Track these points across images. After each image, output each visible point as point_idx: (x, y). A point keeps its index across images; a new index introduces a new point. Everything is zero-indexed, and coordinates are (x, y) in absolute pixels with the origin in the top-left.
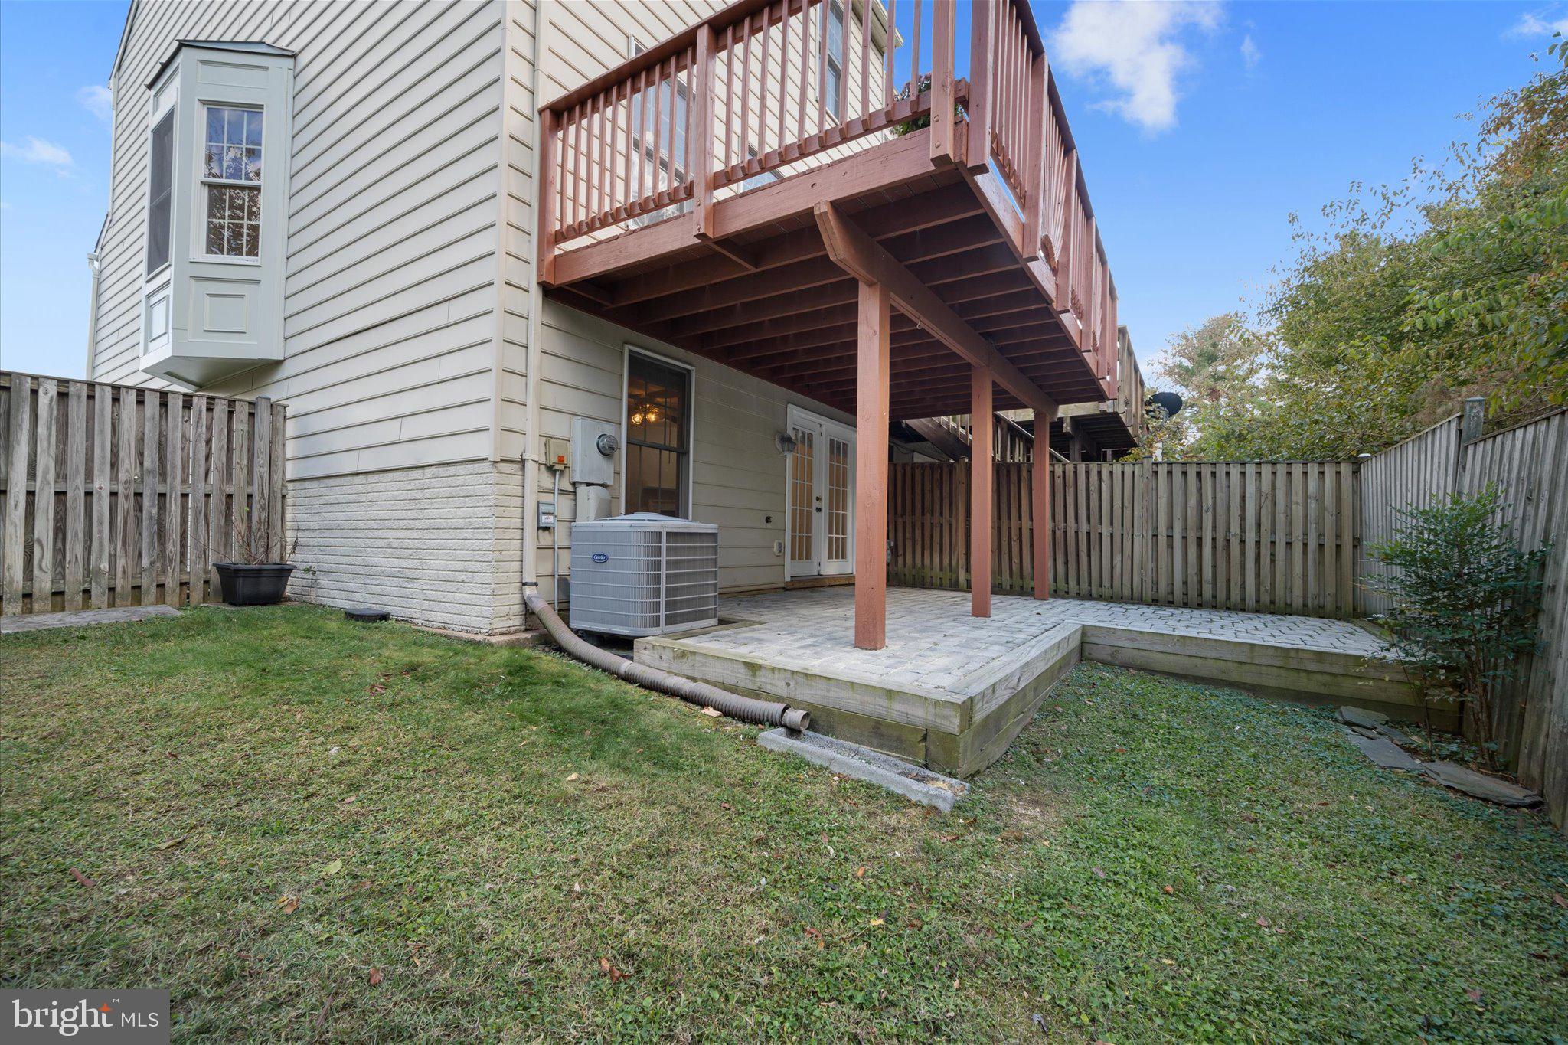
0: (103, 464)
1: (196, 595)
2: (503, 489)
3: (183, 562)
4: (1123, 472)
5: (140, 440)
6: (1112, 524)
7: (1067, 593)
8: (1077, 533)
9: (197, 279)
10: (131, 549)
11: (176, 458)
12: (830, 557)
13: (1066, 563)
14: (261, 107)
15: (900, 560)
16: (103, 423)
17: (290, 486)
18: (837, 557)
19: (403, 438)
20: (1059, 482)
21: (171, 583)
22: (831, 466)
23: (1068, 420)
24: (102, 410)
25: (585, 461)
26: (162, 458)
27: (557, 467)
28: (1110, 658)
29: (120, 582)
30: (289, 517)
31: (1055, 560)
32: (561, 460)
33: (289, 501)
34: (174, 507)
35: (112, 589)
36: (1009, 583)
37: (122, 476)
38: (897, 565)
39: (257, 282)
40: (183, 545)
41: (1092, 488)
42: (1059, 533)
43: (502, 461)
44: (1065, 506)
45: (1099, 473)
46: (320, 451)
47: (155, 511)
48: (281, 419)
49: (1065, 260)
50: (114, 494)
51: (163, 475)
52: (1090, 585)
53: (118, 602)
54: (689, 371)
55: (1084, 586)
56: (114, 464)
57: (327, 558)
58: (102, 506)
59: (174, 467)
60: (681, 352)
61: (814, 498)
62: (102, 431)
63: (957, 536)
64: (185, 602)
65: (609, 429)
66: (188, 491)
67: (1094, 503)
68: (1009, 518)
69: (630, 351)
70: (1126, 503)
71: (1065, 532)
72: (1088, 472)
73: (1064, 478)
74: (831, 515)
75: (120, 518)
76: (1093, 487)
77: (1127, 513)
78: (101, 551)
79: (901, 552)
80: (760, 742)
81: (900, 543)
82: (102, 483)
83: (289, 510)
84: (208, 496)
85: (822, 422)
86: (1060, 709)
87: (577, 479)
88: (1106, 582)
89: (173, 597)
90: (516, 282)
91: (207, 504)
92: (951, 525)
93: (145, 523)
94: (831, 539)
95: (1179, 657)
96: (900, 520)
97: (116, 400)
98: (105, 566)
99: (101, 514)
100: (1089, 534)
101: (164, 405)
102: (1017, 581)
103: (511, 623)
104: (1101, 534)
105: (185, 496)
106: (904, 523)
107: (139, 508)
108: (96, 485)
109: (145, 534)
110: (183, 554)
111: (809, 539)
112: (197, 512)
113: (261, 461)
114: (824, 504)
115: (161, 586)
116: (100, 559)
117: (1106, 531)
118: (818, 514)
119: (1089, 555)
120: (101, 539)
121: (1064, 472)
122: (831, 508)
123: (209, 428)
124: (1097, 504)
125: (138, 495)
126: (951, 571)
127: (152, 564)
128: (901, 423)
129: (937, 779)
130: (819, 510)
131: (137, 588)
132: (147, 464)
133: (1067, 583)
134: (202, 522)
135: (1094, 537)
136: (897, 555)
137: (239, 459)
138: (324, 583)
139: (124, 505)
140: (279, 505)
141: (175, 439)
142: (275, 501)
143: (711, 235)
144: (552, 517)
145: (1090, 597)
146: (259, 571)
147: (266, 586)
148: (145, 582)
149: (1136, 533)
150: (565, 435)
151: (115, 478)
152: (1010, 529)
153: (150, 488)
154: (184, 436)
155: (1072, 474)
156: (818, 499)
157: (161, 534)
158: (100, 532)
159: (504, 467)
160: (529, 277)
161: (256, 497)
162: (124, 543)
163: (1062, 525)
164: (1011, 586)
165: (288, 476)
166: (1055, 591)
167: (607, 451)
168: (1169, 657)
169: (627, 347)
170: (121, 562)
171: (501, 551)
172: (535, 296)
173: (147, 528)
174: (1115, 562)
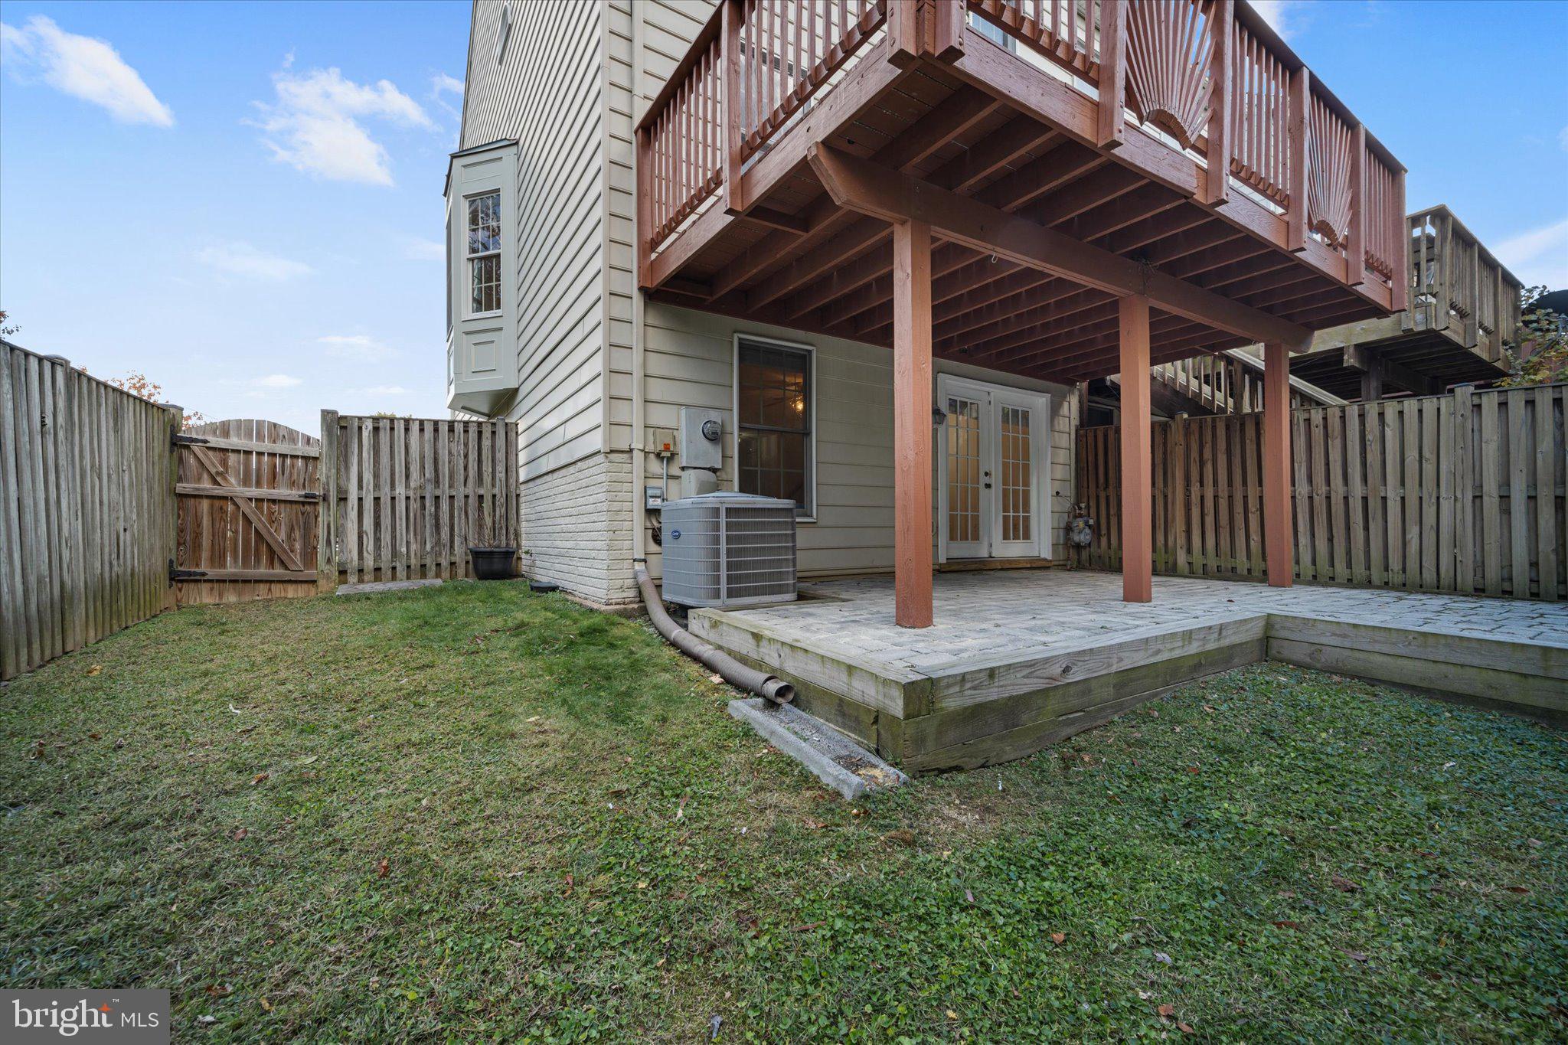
0: (400, 476)
1: (461, 571)
2: (614, 476)
3: (452, 547)
4: (1420, 411)
5: (422, 458)
6: (1403, 483)
7: (1332, 579)
8: (1346, 498)
9: (467, 333)
10: (419, 538)
11: (445, 470)
12: (1006, 537)
13: (1331, 540)
14: (498, 190)
15: (1104, 540)
16: (400, 447)
17: (522, 487)
18: (1016, 537)
19: (566, 440)
20: (1318, 433)
21: (445, 563)
22: (1005, 439)
23: (1352, 350)
24: (399, 437)
25: (691, 446)
26: (436, 470)
27: (664, 454)
28: (1308, 660)
29: (413, 562)
30: (522, 512)
31: (1313, 535)
32: (667, 448)
33: (522, 500)
34: (445, 506)
35: (409, 567)
36: (1247, 566)
37: (412, 485)
38: (1099, 547)
39: (501, 329)
40: (452, 535)
41: (1369, 437)
42: (1319, 501)
43: (612, 451)
44: (1327, 464)
45: (1381, 415)
46: (539, 454)
47: (433, 509)
48: (514, 435)
49: (1216, 136)
50: (408, 498)
51: (437, 482)
52: (1368, 568)
53: (413, 576)
54: (810, 352)
55: (1359, 570)
56: (407, 477)
57: (539, 543)
58: (401, 506)
59: (444, 476)
60: (800, 334)
61: (982, 474)
62: (399, 452)
63: (1173, 509)
64: (453, 576)
65: (715, 416)
66: (454, 493)
67: (1373, 456)
68: (1245, 483)
69: (740, 339)
70: (1426, 453)
71: (1328, 498)
72: (1362, 416)
73: (1326, 427)
74: (1005, 493)
75: (412, 515)
76: (1372, 435)
77: (1429, 468)
78: (401, 539)
79: (1104, 531)
80: (730, 710)
81: (1103, 521)
82: (400, 490)
83: (523, 506)
84: (467, 497)
85: (991, 390)
86: (1156, 714)
87: (684, 465)
88: (1395, 563)
89: (446, 574)
90: (619, 291)
91: (466, 504)
92: (1166, 497)
93: (427, 518)
94: (1006, 519)
95: (1417, 663)
96: (1102, 495)
97: (407, 430)
98: (404, 550)
99: (401, 512)
100: (1365, 499)
101: (436, 430)
102: (1257, 564)
103: (625, 595)
104: (1384, 499)
105: (452, 497)
106: (1107, 498)
107: (423, 507)
108: (397, 492)
109: (428, 526)
110: (452, 542)
111: (976, 519)
112: (460, 509)
113: (501, 468)
114: (996, 479)
115: (438, 565)
116: (401, 545)
117: (1393, 494)
118: (987, 490)
119: (1366, 528)
120: (401, 530)
121: (1325, 419)
122: (1005, 482)
123: (466, 445)
124: (1379, 458)
125: (423, 498)
126: (1166, 552)
127: (432, 548)
128: (1103, 380)
129: (875, 766)
130: (988, 486)
131: (423, 566)
132: (427, 475)
133: (1332, 565)
134: (463, 517)
135: (1374, 504)
136: (1099, 535)
137: (487, 468)
138: (538, 563)
139: (414, 505)
140: (514, 503)
141: (444, 456)
142: (512, 500)
143: (739, 209)
144: (659, 500)
145: (1368, 584)
146: (492, 553)
147: (497, 565)
148: (428, 561)
149: (1443, 494)
150: (673, 425)
151: (407, 486)
152: (1245, 497)
153: (429, 492)
154: (450, 453)
155: (1337, 420)
156: (986, 474)
157: (437, 526)
158: (401, 525)
159: (613, 456)
160: (631, 285)
161: (498, 496)
162: (415, 534)
163: (1324, 489)
164: (1249, 570)
165: (522, 479)
166: (1315, 577)
167: (715, 437)
168: (1400, 662)
169: (736, 336)
170: (413, 547)
171: (614, 531)
172: (638, 300)
173: (429, 522)
174: (1408, 537)
